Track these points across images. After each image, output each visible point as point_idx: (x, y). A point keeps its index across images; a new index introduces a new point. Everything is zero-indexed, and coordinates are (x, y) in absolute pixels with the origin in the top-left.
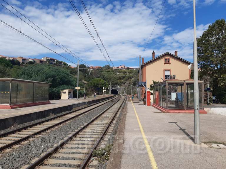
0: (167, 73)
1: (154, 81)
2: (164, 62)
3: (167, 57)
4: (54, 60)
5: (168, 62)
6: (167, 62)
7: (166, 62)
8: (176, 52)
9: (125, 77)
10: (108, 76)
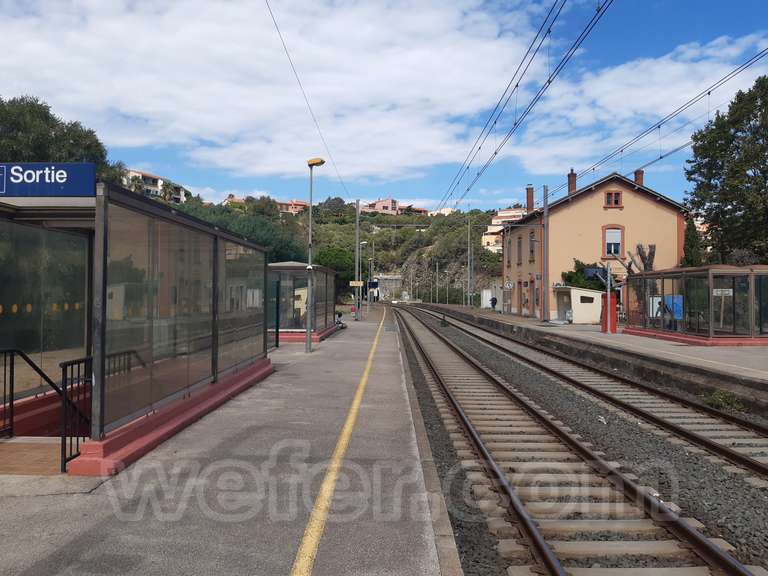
0: (613, 237)
1: (577, 263)
2: (603, 204)
3: (614, 188)
4: (155, 181)
5: (616, 202)
6: (614, 201)
7: (609, 202)
8: (639, 174)
9: (403, 241)
10: (344, 238)
